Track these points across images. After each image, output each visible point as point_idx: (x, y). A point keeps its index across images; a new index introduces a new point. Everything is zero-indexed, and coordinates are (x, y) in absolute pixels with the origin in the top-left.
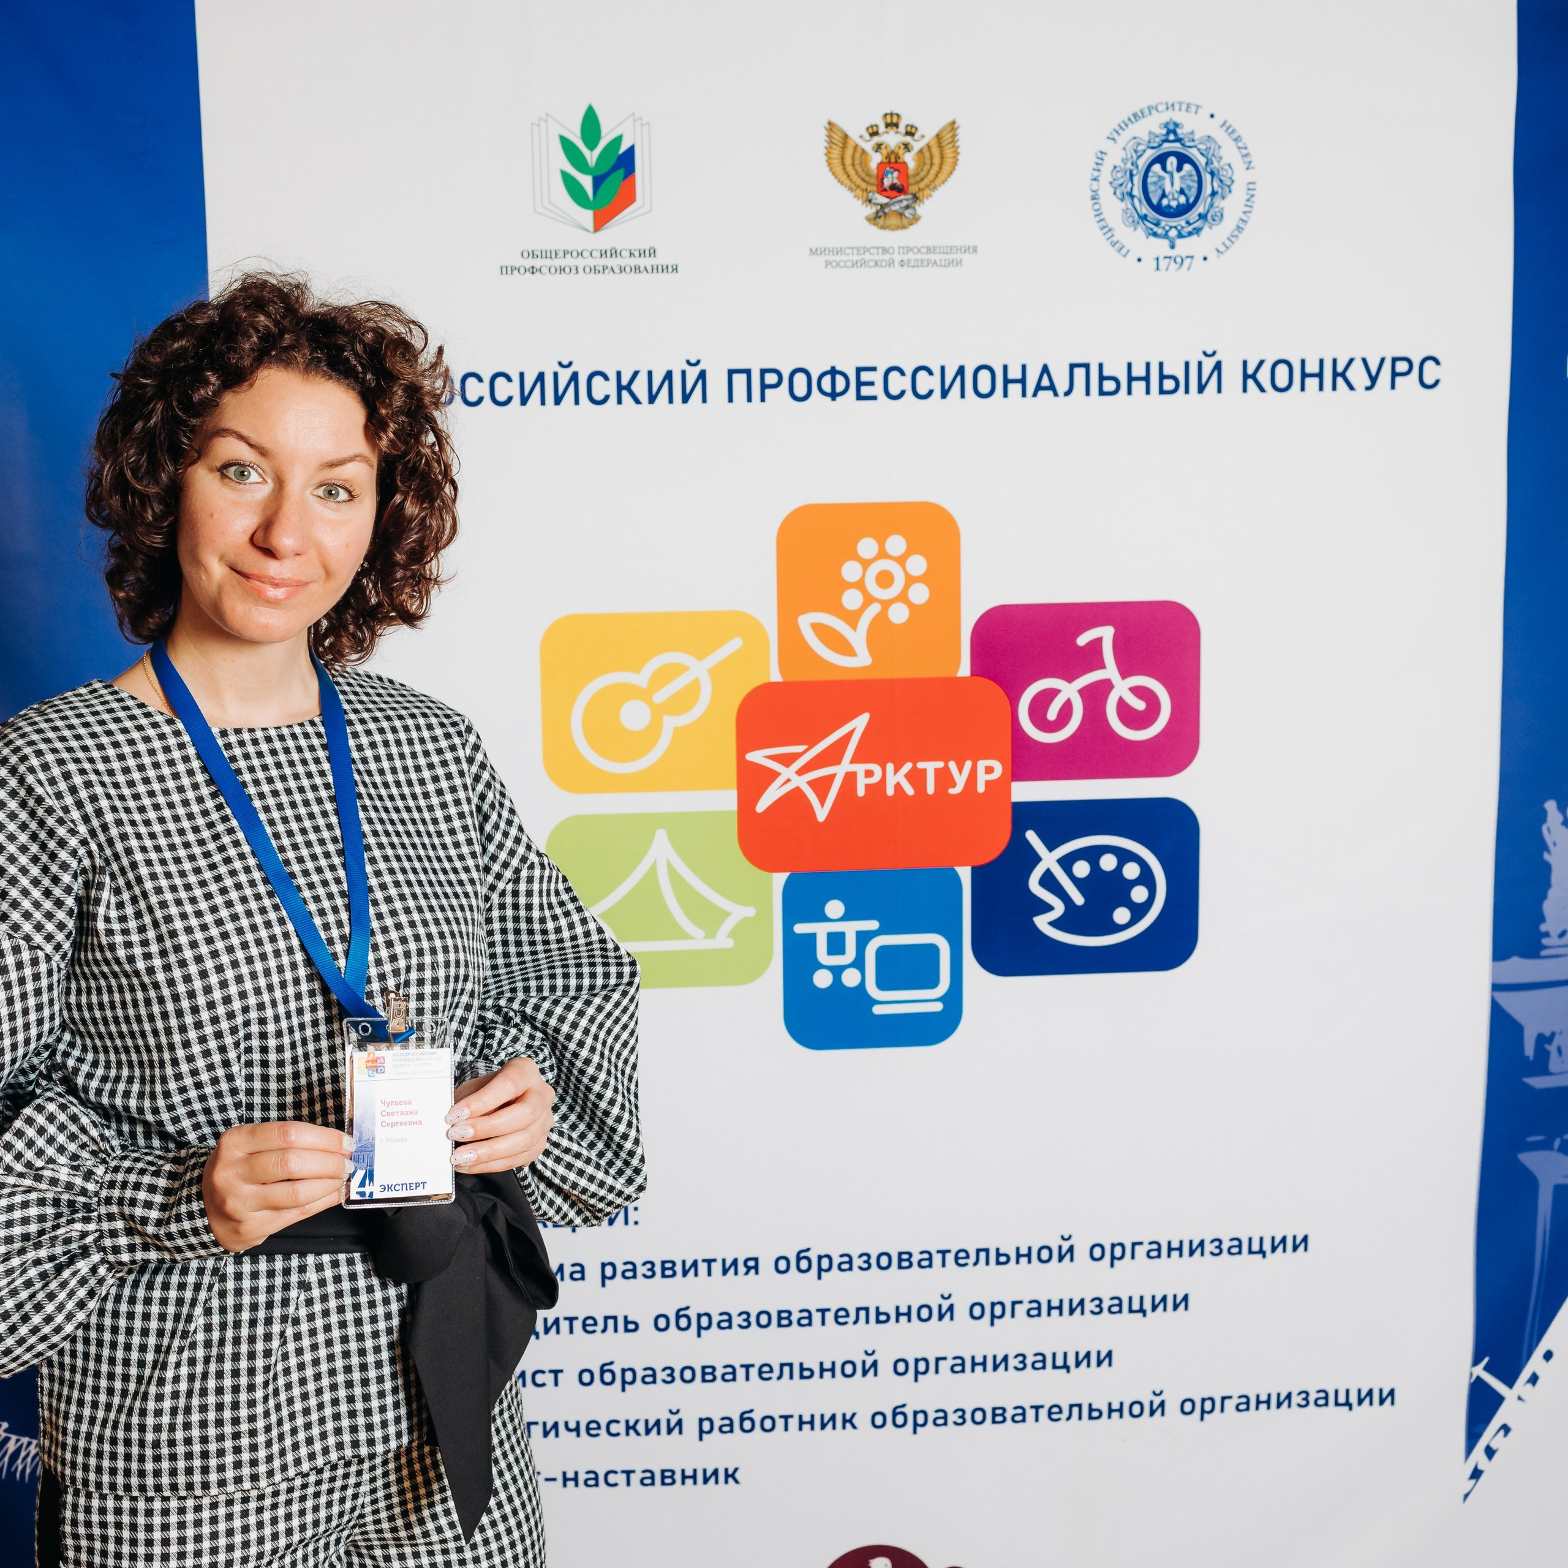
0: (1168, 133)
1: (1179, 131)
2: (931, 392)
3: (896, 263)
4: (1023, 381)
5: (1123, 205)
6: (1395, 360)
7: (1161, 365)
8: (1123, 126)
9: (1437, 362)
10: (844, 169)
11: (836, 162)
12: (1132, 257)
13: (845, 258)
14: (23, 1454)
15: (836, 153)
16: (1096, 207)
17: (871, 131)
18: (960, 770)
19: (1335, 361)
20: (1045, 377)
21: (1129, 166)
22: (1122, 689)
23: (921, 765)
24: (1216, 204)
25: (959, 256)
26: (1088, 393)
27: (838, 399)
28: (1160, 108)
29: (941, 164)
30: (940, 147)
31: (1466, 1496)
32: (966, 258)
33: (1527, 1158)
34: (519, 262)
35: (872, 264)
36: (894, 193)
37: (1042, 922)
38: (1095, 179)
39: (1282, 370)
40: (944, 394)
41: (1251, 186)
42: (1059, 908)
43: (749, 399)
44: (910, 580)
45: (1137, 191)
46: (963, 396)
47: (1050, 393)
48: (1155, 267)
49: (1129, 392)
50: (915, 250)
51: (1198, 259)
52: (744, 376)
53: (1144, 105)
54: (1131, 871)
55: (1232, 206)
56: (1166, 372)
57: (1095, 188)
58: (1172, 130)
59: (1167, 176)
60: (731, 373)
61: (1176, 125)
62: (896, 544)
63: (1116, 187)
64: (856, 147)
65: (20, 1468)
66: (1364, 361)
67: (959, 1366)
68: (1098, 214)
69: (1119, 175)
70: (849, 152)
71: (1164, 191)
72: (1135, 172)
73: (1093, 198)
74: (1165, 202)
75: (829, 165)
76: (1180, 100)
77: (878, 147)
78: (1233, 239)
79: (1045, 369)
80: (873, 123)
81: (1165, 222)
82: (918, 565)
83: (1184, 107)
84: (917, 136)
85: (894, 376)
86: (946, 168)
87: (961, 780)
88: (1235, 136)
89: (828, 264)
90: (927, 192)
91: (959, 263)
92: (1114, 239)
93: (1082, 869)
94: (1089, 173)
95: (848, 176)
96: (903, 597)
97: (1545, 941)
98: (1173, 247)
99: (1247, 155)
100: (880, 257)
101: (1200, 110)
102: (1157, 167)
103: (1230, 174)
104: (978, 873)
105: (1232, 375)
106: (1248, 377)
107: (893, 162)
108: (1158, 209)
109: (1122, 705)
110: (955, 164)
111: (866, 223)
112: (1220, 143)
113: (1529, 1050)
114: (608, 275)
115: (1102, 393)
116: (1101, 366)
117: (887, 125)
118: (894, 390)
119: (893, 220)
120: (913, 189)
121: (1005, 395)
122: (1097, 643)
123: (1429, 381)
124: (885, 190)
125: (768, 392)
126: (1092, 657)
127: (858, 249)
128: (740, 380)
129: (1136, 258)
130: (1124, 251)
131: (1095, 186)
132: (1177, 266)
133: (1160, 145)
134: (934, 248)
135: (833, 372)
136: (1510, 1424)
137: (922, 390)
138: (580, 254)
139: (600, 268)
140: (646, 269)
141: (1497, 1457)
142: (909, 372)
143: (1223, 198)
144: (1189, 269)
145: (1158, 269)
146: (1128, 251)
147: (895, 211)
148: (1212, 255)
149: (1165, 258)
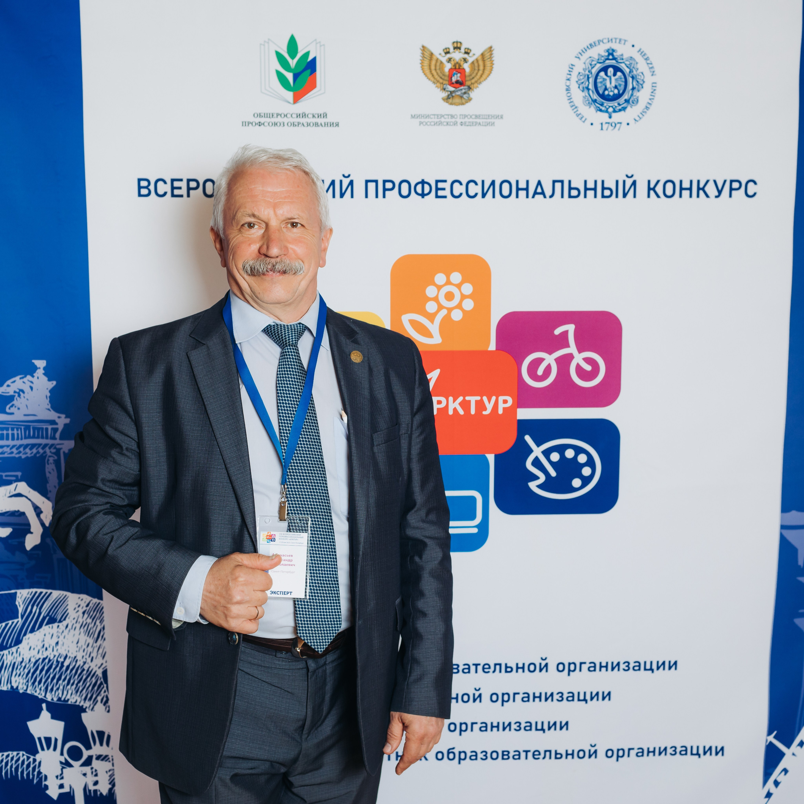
0: (609, 54)
1: (615, 54)
2: (476, 194)
3: (459, 124)
4: (527, 189)
5: (583, 94)
6: (732, 181)
7: (603, 182)
8: (584, 50)
9: (755, 183)
10: (431, 72)
11: (426, 68)
12: (588, 123)
13: (430, 120)
15: (426, 63)
16: (569, 95)
17: (445, 51)
18: (489, 402)
19: (699, 182)
20: (539, 188)
21: (587, 72)
22: (579, 359)
23: (468, 398)
24: (634, 94)
25: (492, 120)
26: (562, 197)
27: (425, 197)
28: (605, 41)
29: (484, 70)
30: (484, 61)
32: (497, 121)
33: (800, 622)
34: (252, 119)
35: (445, 124)
36: (458, 85)
37: (533, 485)
38: (568, 80)
39: (669, 186)
40: (484, 195)
41: (654, 85)
42: (542, 478)
43: (377, 197)
44: (463, 297)
45: (591, 86)
46: (494, 197)
47: (542, 196)
48: (601, 128)
49: (585, 197)
50: (469, 117)
51: (624, 124)
52: (374, 184)
53: (596, 39)
54: (582, 458)
55: (643, 95)
56: (606, 186)
57: (568, 84)
58: (611, 53)
59: (608, 79)
60: (367, 182)
61: (613, 51)
62: (456, 277)
63: (579, 84)
64: (437, 59)
66: (715, 182)
67: (484, 727)
68: (570, 98)
69: (582, 77)
70: (433, 62)
71: (606, 87)
72: (590, 76)
73: (567, 90)
74: (606, 93)
75: (423, 69)
76: (616, 37)
77: (449, 60)
78: (644, 114)
79: (539, 183)
80: (447, 47)
81: (606, 103)
82: (468, 289)
83: (618, 41)
84: (471, 54)
85: (456, 185)
86: (487, 72)
87: (489, 407)
88: (645, 57)
89: (421, 123)
90: (476, 85)
91: (493, 124)
92: (578, 112)
93: (555, 457)
94: (565, 76)
95: (433, 76)
96: (459, 306)
98: (610, 117)
99: (652, 68)
100: (450, 120)
101: (626, 43)
102: (602, 74)
103: (642, 78)
104: (498, 458)
105: (642, 188)
106: (651, 189)
107: (457, 68)
108: (602, 96)
109: (578, 367)
110: (491, 70)
111: (443, 101)
112: (637, 61)
113: (801, 562)
114: (301, 128)
115: (570, 196)
116: (570, 182)
117: (455, 48)
118: (456, 193)
119: (457, 100)
120: (468, 83)
121: (517, 197)
122: (566, 333)
123: (750, 193)
124: (453, 83)
125: (387, 192)
126: (563, 341)
127: (438, 115)
128: (372, 186)
129: (590, 123)
130: (583, 119)
131: (568, 82)
132: (612, 128)
133: (604, 62)
134: (479, 116)
135: (423, 182)
136: (788, 768)
137: (471, 193)
138: (286, 116)
139: (297, 124)
140: (321, 124)
141: (780, 786)
142: (464, 183)
143: (639, 91)
144: (619, 130)
145: (602, 129)
146: (586, 119)
147: (458, 95)
148: (632, 122)
149: (606, 123)
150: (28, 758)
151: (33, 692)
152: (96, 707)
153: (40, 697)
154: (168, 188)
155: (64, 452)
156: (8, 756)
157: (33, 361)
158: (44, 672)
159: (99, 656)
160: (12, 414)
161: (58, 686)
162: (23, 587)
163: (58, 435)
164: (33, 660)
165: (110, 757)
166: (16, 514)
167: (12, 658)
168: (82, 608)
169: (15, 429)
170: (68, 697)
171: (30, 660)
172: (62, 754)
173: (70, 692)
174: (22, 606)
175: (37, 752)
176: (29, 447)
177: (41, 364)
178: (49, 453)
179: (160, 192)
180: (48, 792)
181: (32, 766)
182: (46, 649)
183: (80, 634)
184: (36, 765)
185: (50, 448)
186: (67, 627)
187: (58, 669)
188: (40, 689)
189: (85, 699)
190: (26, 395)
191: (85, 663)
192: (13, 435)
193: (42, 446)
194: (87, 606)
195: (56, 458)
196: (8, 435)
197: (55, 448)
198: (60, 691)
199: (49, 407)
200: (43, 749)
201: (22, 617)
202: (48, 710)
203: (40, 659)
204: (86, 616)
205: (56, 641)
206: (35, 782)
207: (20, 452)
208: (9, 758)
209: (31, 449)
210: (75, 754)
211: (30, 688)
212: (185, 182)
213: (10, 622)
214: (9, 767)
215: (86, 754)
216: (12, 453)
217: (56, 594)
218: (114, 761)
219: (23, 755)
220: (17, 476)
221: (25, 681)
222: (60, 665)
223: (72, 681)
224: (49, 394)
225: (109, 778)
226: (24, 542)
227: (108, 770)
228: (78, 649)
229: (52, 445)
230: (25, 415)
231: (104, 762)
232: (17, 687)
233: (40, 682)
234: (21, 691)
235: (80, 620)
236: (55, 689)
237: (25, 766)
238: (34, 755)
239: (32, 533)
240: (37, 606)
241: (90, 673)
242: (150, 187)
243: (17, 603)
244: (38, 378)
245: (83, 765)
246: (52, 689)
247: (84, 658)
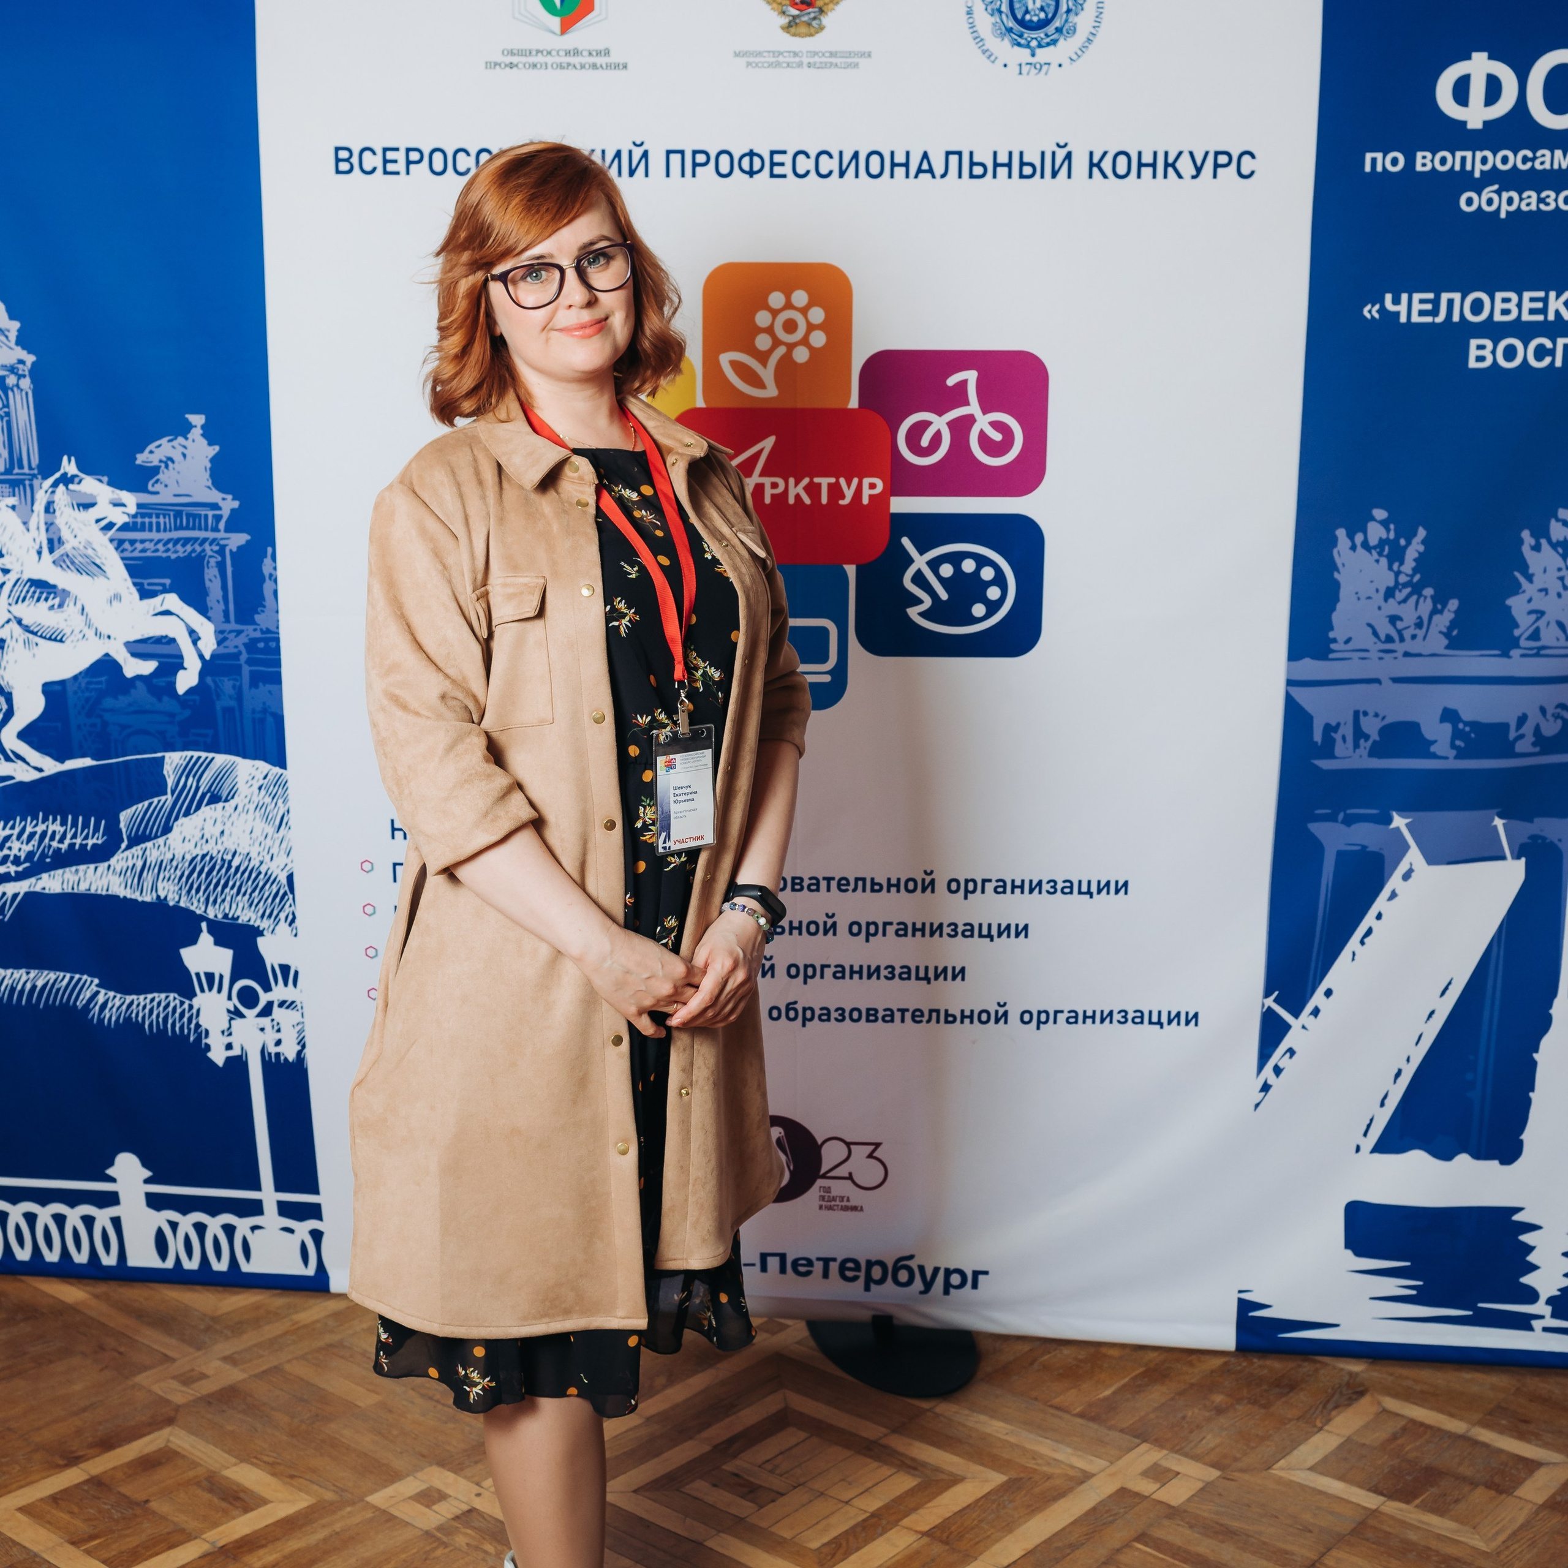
2: (831, 172)
3: (805, 64)
4: (906, 165)
5: (993, 20)
7: (1021, 154)
9: (1253, 156)
12: (1000, 63)
13: (762, 59)
14: (110, 1005)
16: (971, 20)
18: (849, 485)
19: (1166, 154)
20: (925, 162)
22: (983, 422)
23: (817, 480)
24: (1070, 20)
25: (855, 60)
26: (960, 176)
27: (755, 176)
31: (1257, 1105)
32: (863, 62)
33: (1315, 828)
34: (500, 58)
35: (785, 65)
36: (804, 7)
37: (913, 612)
39: (1122, 161)
40: (842, 174)
41: (1100, 5)
42: (928, 602)
43: (683, 175)
44: (811, 327)
45: (1005, 8)
46: (857, 176)
47: (929, 175)
48: (1018, 72)
49: (995, 176)
50: (820, 54)
51: (1054, 66)
52: (679, 156)
54: (987, 574)
55: (1083, 21)
56: (1026, 160)
60: (669, 152)
62: (800, 298)
65: (108, 1016)
66: (1191, 154)
67: (840, 973)
68: (972, 26)
71: (1027, 8)
73: (968, 13)
74: (1028, 17)
78: (1084, 49)
79: (925, 156)
81: (1027, 34)
82: (817, 315)
85: (801, 158)
87: (849, 494)
89: (749, 64)
90: (831, 6)
91: (856, 65)
92: (984, 48)
93: (947, 570)
96: (805, 342)
97: (1333, 646)
98: (1033, 55)
100: (792, 59)
104: (862, 571)
105: (1080, 164)
106: (1094, 165)
108: (1021, 23)
109: (982, 436)
111: (781, 31)
113: (1318, 737)
114: (570, 72)
115: (972, 176)
116: (971, 153)
118: (801, 170)
119: (803, 29)
120: (819, 4)
121: (892, 176)
122: (963, 384)
123: (1245, 171)
124: (796, 4)
125: (698, 169)
126: (959, 396)
127: (774, 52)
128: (675, 159)
129: (1002, 64)
130: (992, 58)
132: (1037, 71)
134: (836, 52)
135: (751, 154)
136: (1295, 1048)
137: (824, 170)
138: (549, 53)
139: (565, 65)
140: (601, 66)
141: (1282, 1075)
142: (813, 155)
143: (1077, 14)
144: (1046, 74)
145: (1020, 73)
146: (996, 58)
147: (804, 22)
148: (1066, 62)
149: (1027, 64)
150: (182, 1003)
151: (189, 905)
152: (277, 929)
153: (198, 912)
154: (377, 161)
155: (231, 551)
156: (153, 1000)
157: (188, 416)
158: (204, 876)
159: (282, 852)
160: (157, 493)
161: (223, 896)
162: (174, 750)
163: (222, 525)
164: (188, 857)
165: (298, 1003)
166: (164, 641)
167: (159, 853)
168: (258, 781)
169: (161, 516)
170: (238, 913)
171: (183, 858)
172: (230, 998)
173: (241, 906)
174: (172, 777)
175: (195, 995)
176: (181, 543)
177: (197, 420)
178: (209, 553)
179: (367, 167)
180: (210, 1055)
181: (187, 1015)
182: (207, 841)
183: (254, 819)
184: (192, 1015)
185: (211, 544)
186: (236, 808)
187: (224, 870)
188: (199, 901)
189: (263, 916)
190: (176, 465)
191: (262, 863)
192: (158, 524)
193: (199, 542)
194: (265, 778)
195: (219, 559)
196: (151, 524)
197: (218, 544)
198: (227, 904)
199: (210, 483)
200: (202, 990)
201: (173, 793)
202: (210, 931)
203: (197, 855)
204: (263, 792)
205: (221, 830)
206: (192, 1039)
207: (167, 550)
208: (155, 1003)
209: (184, 545)
210: (248, 998)
211: (183, 899)
212: (402, 152)
213: (156, 800)
214: (154, 1016)
215: (264, 998)
216: (157, 550)
217: (221, 760)
218: (305, 1010)
219: (175, 999)
220: (164, 585)
221: (177, 888)
222: (226, 865)
223: (243, 890)
224: (209, 465)
225: (297, 1035)
226: (175, 683)
227: (295, 1024)
228: (252, 842)
229: (214, 540)
230: (175, 495)
231: (289, 1011)
232: (166, 897)
233: (198, 890)
234: (171, 904)
235: (255, 799)
236: (219, 900)
237: (177, 1015)
238: (191, 999)
239: (185, 669)
240: (194, 777)
241: (269, 879)
242: (352, 160)
243: (165, 772)
244: (193, 441)
245: (260, 1015)
246: (215, 901)
247: (261, 854)
